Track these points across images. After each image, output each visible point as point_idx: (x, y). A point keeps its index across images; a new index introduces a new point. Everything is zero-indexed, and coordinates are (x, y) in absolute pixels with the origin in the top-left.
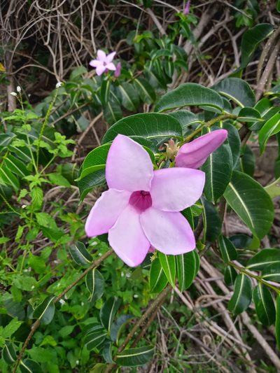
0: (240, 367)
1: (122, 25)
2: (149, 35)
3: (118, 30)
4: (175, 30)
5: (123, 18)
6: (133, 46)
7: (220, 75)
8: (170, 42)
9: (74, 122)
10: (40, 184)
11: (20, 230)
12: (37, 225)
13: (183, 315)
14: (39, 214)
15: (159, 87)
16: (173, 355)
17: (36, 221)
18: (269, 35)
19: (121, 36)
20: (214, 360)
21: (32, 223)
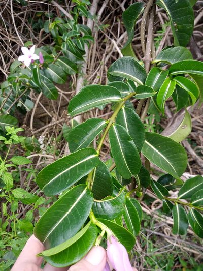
0: (196, 242)
1: (38, 18)
2: (59, 21)
3: (37, 22)
4: (76, 14)
5: (37, 13)
6: (50, 32)
7: (120, 35)
8: (75, 24)
9: (23, 105)
10: (7, 170)
11: (4, 206)
12: (15, 199)
13: (145, 221)
14: (14, 190)
15: (77, 59)
16: (146, 251)
17: (13, 196)
18: (142, 11)
19: (41, 27)
20: (177, 245)
21: (11, 198)
